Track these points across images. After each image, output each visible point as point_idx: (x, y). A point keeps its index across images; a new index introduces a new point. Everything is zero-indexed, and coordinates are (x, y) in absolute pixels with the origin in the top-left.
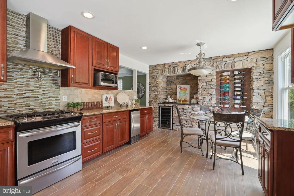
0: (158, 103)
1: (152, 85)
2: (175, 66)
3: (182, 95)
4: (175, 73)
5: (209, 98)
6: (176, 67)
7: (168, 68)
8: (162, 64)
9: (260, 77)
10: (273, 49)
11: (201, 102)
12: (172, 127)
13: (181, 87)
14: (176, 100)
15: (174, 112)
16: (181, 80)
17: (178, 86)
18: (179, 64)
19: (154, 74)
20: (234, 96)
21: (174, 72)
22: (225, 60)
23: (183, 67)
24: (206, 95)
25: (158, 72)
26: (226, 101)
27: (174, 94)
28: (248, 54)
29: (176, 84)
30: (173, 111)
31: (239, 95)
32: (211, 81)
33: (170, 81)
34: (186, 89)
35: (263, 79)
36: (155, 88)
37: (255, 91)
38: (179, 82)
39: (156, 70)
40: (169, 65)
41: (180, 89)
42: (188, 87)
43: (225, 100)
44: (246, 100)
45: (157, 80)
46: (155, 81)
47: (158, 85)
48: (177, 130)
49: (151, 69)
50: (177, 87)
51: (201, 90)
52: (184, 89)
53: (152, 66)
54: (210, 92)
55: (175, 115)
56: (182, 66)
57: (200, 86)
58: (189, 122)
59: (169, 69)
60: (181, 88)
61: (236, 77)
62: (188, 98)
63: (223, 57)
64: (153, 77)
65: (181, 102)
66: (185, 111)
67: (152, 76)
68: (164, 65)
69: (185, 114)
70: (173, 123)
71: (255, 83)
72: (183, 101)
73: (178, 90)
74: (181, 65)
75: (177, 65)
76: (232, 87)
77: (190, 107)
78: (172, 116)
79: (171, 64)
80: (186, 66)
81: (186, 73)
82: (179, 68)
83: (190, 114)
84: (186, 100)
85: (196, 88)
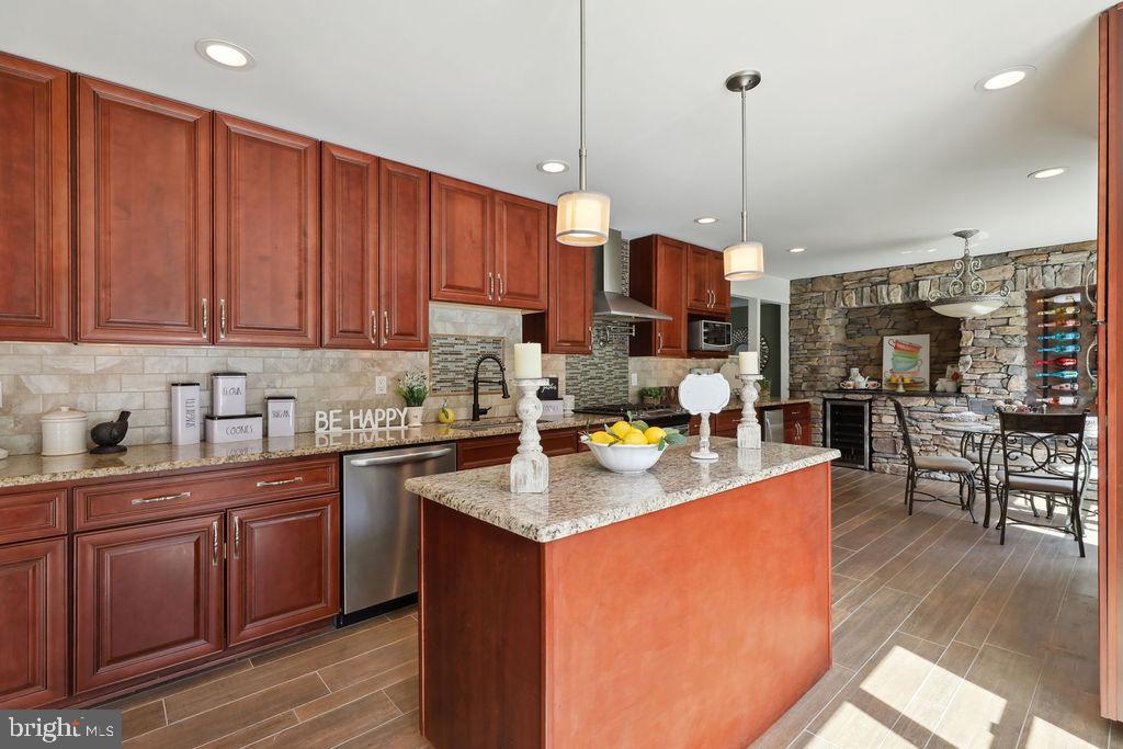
0: (823, 392)
1: (801, 339)
2: (878, 279)
3: (901, 366)
4: (880, 301)
5: (999, 376)
6: (883, 282)
7: (857, 286)
8: (834, 276)
11: (972, 389)
12: (871, 463)
13: (897, 342)
14: (880, 380)
15: (875, 419)
16: (898, 318)
17: (886, 339)
18: (891, 274)
19: (807, 305)
21: (874, 298)
22: (1057, 258)
23: (907, 283)
24: (988, 368)
25: (819, 300)
26: (1066, 387)
27: (873, 364)
29: (881, 332)
30: (871, 415)
32: (1008, 324)
33: (857, 323)
34: (918, 348)
36: (811, 346)
38: (889, 327)
39: (815, 294)
40: (859, 276)
41: (896, 348)
42: (923, 341)
43: (1062, 381)
45: (816, 323)
46: (811, 326)
47: (821, 338)
48: (888, 471)
49: (796, 289)
50: (882, 339)
51: (970, 351)
52: (908, 348)
53: (800, 280)
54: (1002, 358)
55: (879, 426)
56: (904, 281)
57: (967, 340)
58: (930, 448)
59: (859, 290)
60: (899, 345)
62: (923, 372)
63: (1048, 251)
64: (804, 313)
65: (901, 389)
66: (916, 415)
67: (799, 312)
68: (841, 278)
69: (914, 422)
70: (872, 451)
72: (905, 386)
73: (888, 352)
74: (900, 277)
75: (886, 277)
76: (1089, 341)
77: (932, 403)
78: (871, 431)
79: (864, 275)
80: (917, 280)
81: (914, 299)
82: (892, 287)
83: (931, 426)
84: (916, 383)
85: (953, 345)
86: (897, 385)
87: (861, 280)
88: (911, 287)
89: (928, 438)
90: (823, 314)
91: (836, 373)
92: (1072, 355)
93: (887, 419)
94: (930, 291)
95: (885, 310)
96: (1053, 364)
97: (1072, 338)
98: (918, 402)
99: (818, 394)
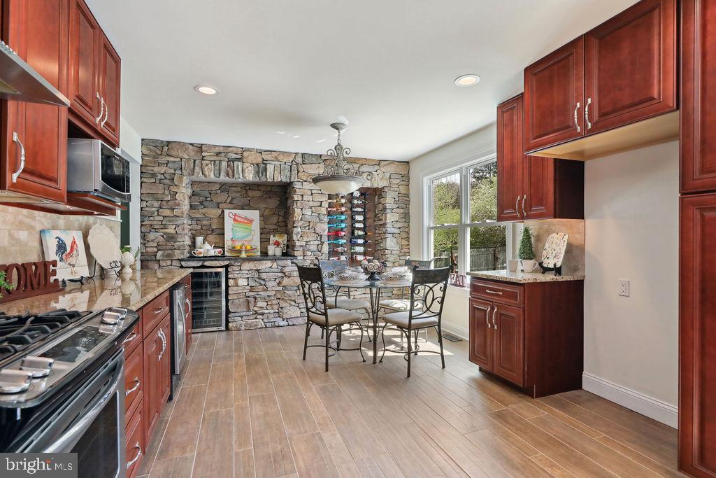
0: (181, 260)
1: (156, 204)
2: (234, 156)
3: (240, 235)
5: (317, 243)
6: (239, 160)
7: (213, 159)
8: (192, 144)
9: (395, 206)
10: (408, 162)
11: (301, 252)
12: (227, 322)
13: (235, 215)
14: (223, 248)
15: (231, 282)
16: (234, 195)
17: (226, 212)
18: (245, 154)
19: (163, 169)
20: (352, 237)
23: (257, 165)
24: (311, 237)
25: (176, 166)
26: (340, 249)
27: (217, 234)
28: (379, 163)
29: (221, 206)
30: (227, 279)
31: (359, 237)
32: (321, 206)
33: (202, 195)
34: (251, 221)
35: (398, 210)
36: (167, 212)
37: (389, 230)
38: (228, 201)
39: (172, 159)
40: (217, 150)
41: (235, 220)
43: (338, 246)
44: (371, 246)
45: (173, 189)
46: (167, 192)
47: (179, 205)
48: (243, 328)
49: (150, 150)
50: (223, 212)
51: (300, 224)
53: (153, 141)
54: (318, 230)
55: (235, 288)
56: (255, 162)
57: (299, 216)
58: (274, 302)
59: (217, 162)
60: (236, 218)
61: (355, 202)
62: (256, 243)
64: (160, 177)
65: (244, 255)
66: (264, 276)
67: (153, 175)
68: (200, 148)
69: (263, 282)
70: (228, 312)
71: (388, 216)
72: (246, 251)
73: (229, 224)
74: (252, 158)
75: (240, 155)
76: (349, 221)
77: (275, 265)
78: (227, 294)
79: (221, 150)
80: (265, 162)
81: (263, 179)
82: (246, 165)
83: (275, 284)
84: (253, 249)
85: (274, 219)
86: (240, 251)
87: (218, 154)
88: (261, 168)
89: (272, 293)
90: (181, 181)
91: (188, 242)
92: (342, 230)
93: (242, 282)
94: (274, 174)
95: (224, 187)
96: (335, 235)
97: (343, 217)
98: (265, 265)
99: (175, 263)
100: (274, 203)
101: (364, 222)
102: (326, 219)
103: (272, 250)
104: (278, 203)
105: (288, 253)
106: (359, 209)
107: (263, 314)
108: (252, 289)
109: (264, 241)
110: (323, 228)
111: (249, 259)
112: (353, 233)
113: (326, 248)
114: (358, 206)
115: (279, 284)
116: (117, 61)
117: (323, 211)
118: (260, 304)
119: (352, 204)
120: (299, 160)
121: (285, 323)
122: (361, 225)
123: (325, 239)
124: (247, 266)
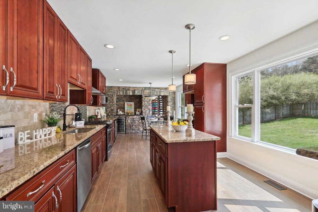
0: (114, 115)
2: (127, 89)
3: (129, 109)
4: (128, 94)
5: (148, 111)
6: (128, 90)
8: (117, 87)
9: (171, 100)
12: (126, 131)
13: (128, 104)
14: (125, 112)
15: (126, 121)
16: (127, 98)
17: (125, 103)
20: (159, 109)
21: (126, 93)
22: (156, 90)
24: (147, 109)
26: (156, 113)
27: (123, 109)
28: (166, 88)
29: (124, 101)
30: (125, 120)
31: (161, 109)
33: (119, 99)
34: (132, 105)
35: (172, 102)
36: (111, 104)
38: (126, 100)
39: (112, 91)
42: (133, 103)
44: (165, 112)
45: (113, 98)
47: (114, 102)
48: (129, 133)
49: (108, 89)
51: (144, 106)
52: (130, 105)
55: (127, 123)
57: (144, 104)
58: (137, 126)
59: (123, 91)
61: (160, 99)
62: (133, 111)
63: (155, 88)
64: (110, 95)
65: (130, 114)
66: (135, 120)
68: (119, 87)
70: (126, 129)
71: (169, 103)
72: (130, 113)
73: (126, 106)
74: (132, 89)
75: (129, 89)
76: (158, 105)
77: (138, 117)
78: (125, 124)
80: (135, 90)
81: (134, 94)
82: (130, 91)
83: (137, 122)
84: (132, 113)
85: (138, 104)
86: (129, 113)
87: (123, 89)
88: (134, 92)
89: (137, 124)
90: (114, 96)
91: (116, 111)
92: (157, 107)
93: (129, 121)
94: (137, 93)
95: (125, 96)
96: (154, 109)
97: (157, 104)
98: (135, 117)
99: (113, 116)
100: (138, 100)
101: (163, 105)
102: (151, 105)
103: (137, 113)
104: (139, 100)
105: (141, 114)
106: (161, 101)
107: (134, 130)
108: (132, 123)
109: (135, 110)
110: (150, 107)
111: (131, 115)
112: (160, 108)
113: (151, 112)
114: (161, 100)
115: (138, 122)
116: (105, 79)
117: (150, 102)
118: (134, 127)
119: (160, 100)
120: (144, 89)
121: (140, 132)
122: (162, 106)
123: (151, 110)
124: (130, 117)
